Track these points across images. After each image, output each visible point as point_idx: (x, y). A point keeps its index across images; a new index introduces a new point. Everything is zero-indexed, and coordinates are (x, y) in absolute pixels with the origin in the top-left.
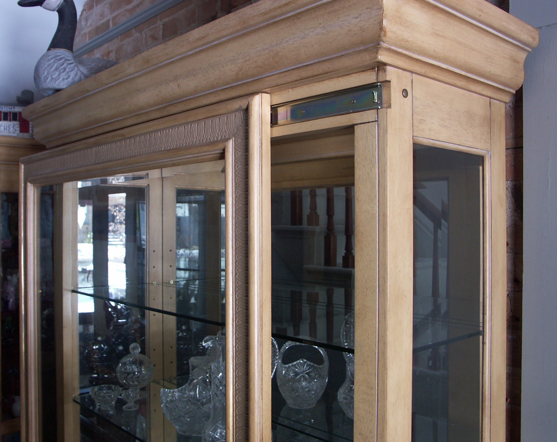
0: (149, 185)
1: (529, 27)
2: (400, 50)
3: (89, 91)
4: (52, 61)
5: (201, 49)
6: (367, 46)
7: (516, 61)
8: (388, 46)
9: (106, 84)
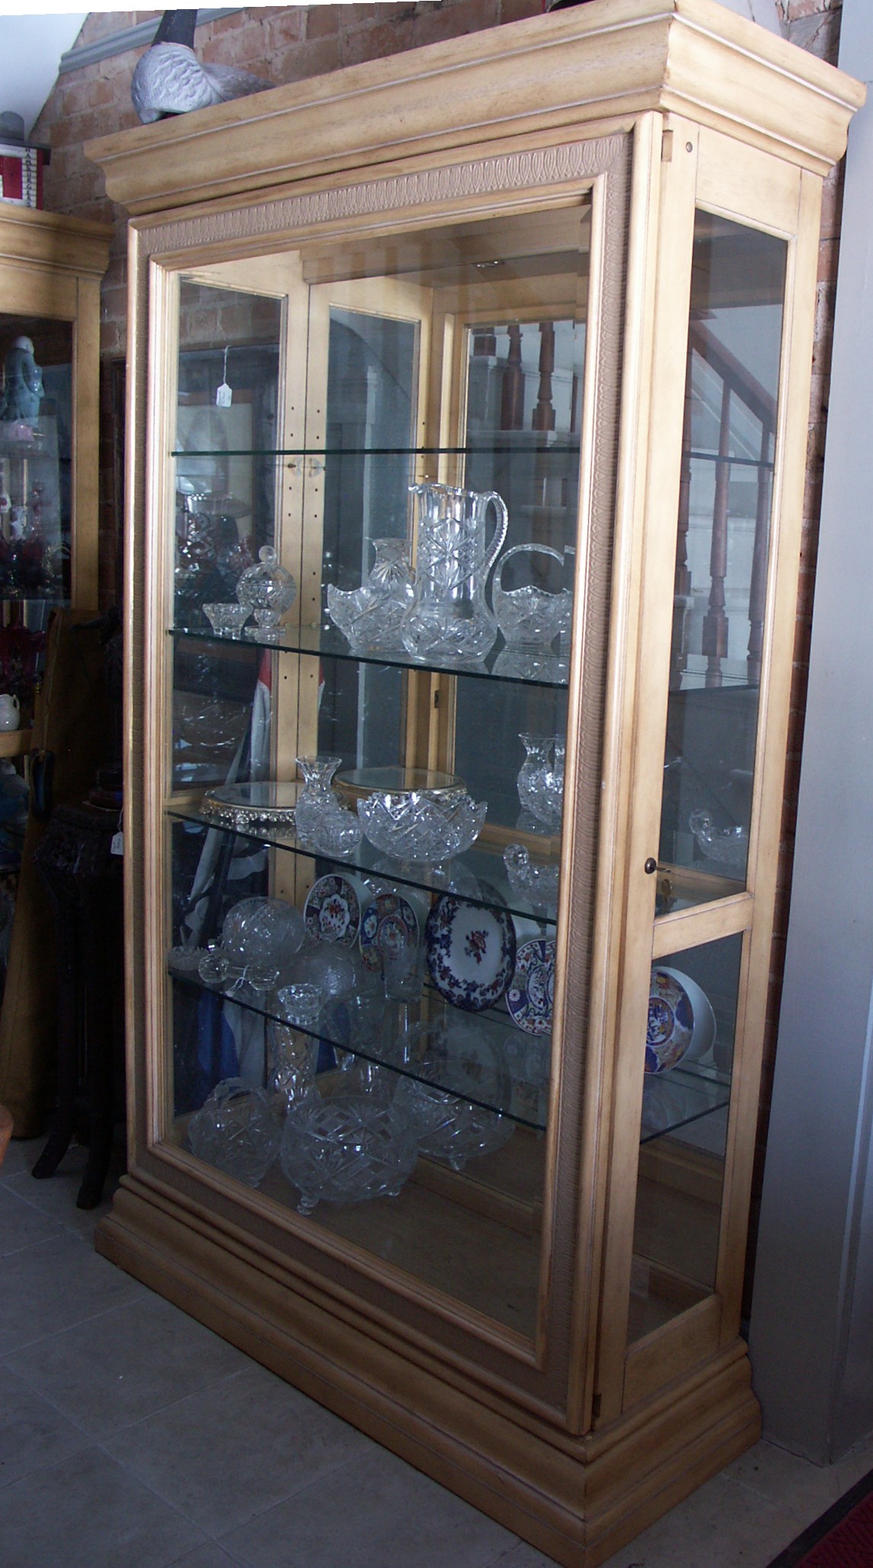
0: (287, 296)
1: (852, 80)
2: (685, 96)
3: (240, 120)
4: (167, 63)
5: (441, 71)
6: (649, 88)
7: (835, 123)
8: (672, 90)
9: (275, 111)
